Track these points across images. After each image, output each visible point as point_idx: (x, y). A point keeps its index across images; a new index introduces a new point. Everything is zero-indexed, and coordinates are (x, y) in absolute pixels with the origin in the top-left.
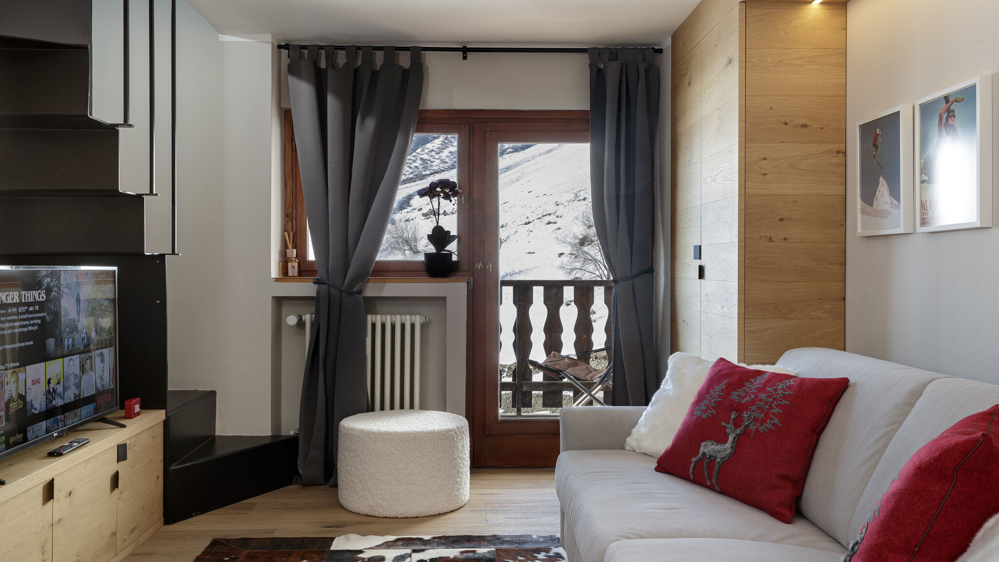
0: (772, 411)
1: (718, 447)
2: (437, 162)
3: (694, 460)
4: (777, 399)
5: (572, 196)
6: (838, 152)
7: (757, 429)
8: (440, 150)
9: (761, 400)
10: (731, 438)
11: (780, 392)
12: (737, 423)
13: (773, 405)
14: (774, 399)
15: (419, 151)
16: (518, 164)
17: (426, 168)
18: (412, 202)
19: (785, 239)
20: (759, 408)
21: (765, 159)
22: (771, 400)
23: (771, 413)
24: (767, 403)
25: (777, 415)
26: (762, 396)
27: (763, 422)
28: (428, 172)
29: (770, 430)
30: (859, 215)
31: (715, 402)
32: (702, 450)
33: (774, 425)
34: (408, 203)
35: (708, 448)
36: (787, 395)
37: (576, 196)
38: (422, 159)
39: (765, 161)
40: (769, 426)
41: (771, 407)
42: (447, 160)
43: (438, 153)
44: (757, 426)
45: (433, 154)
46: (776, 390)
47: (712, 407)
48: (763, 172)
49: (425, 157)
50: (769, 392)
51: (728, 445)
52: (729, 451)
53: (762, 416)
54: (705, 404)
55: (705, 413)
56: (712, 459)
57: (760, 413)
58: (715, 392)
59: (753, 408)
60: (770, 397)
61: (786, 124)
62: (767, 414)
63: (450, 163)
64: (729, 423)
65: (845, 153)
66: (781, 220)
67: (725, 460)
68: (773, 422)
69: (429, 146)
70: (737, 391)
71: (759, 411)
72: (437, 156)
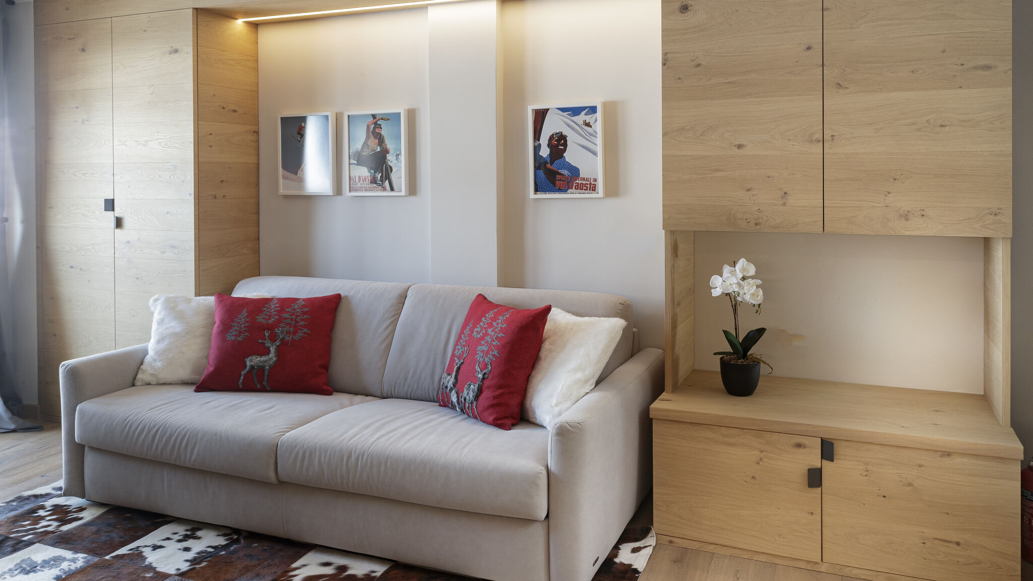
0: (299, 324)
1: (263, 358)
3: (243, 373)
4: (299, 316)
6: (254, 132)
7: (292, 339)
9: (286, 319)
10: (272, 350)
11: (299, 310)
12: (273, 338)
13: (298, 320)
14: (296, 316)
19: (224, 196)
20: (287, 324)
21: (211, 134)
22: (294, 317)
23: (300, 326)
24: (292, 320)
25: (305, 326)
26: (285, 315)
27: (295, 333)
29: (304, 337)
30: (281, 180)
31: (245, 327)
32: (248, 363)
33: (304, 333)
35: (253, 361)
36: (306, 312)
39: (211, 136)
40: (301, 335)
41: (297, 322)
44: (291, 337)
46: (294, 309)
47: (244, 331)
48: (210, 144)
50: (289, 312)
51: (272, 354)
52: (275, 359)
53: (292, 329)
54: (236, 330)
55: (239, 337)
56: (261, 369)
57: (289, 327)
58: (240, 319)
59: (282, 325)
60: (293, 314)
61: (224, 108)
62: (295, 327)
64: (266, 340)
65: (257, 133)
66: (222, 181)
67: (272, 366)
68: (303, 331)
70: (260, 315)
71: (289, 326)
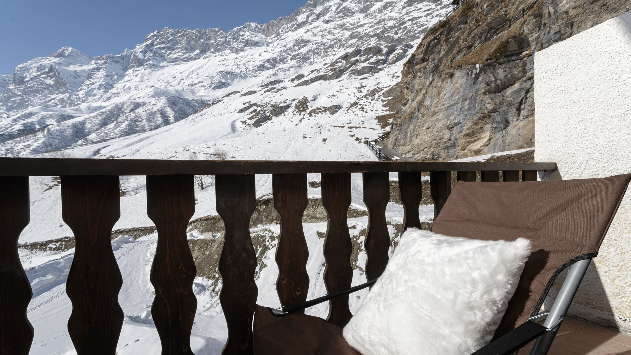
2: (113, 134)
5: (183, 149)
8: (114, 129)
15: (103, 128)
16: (153, 136)
17: (107, 137)
18: (100, 152)
28: (108, 138)
34: (98, 152)
37: (185, 149)
38: (105, 133)
42: (118, 133)
43: (113, 130)
45: (110, 130)
49: (106, 131)
63: (119, 135)
69: (108, 126)
72: (113, 132)
